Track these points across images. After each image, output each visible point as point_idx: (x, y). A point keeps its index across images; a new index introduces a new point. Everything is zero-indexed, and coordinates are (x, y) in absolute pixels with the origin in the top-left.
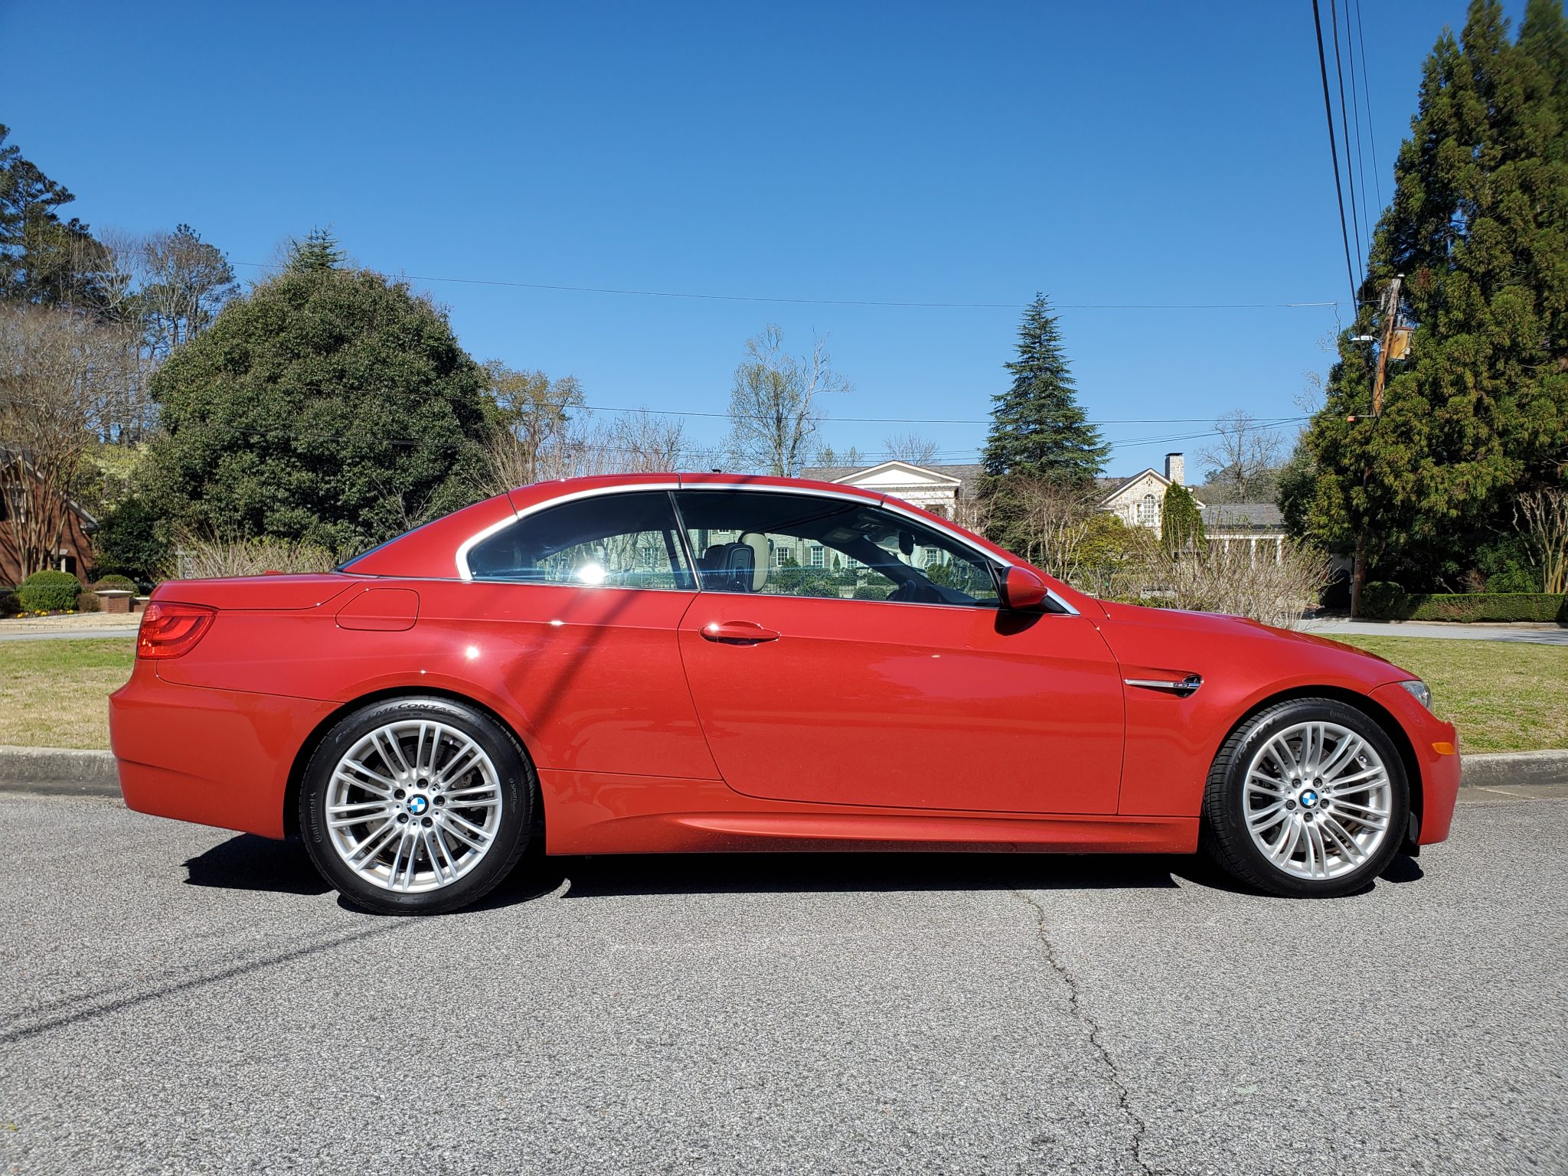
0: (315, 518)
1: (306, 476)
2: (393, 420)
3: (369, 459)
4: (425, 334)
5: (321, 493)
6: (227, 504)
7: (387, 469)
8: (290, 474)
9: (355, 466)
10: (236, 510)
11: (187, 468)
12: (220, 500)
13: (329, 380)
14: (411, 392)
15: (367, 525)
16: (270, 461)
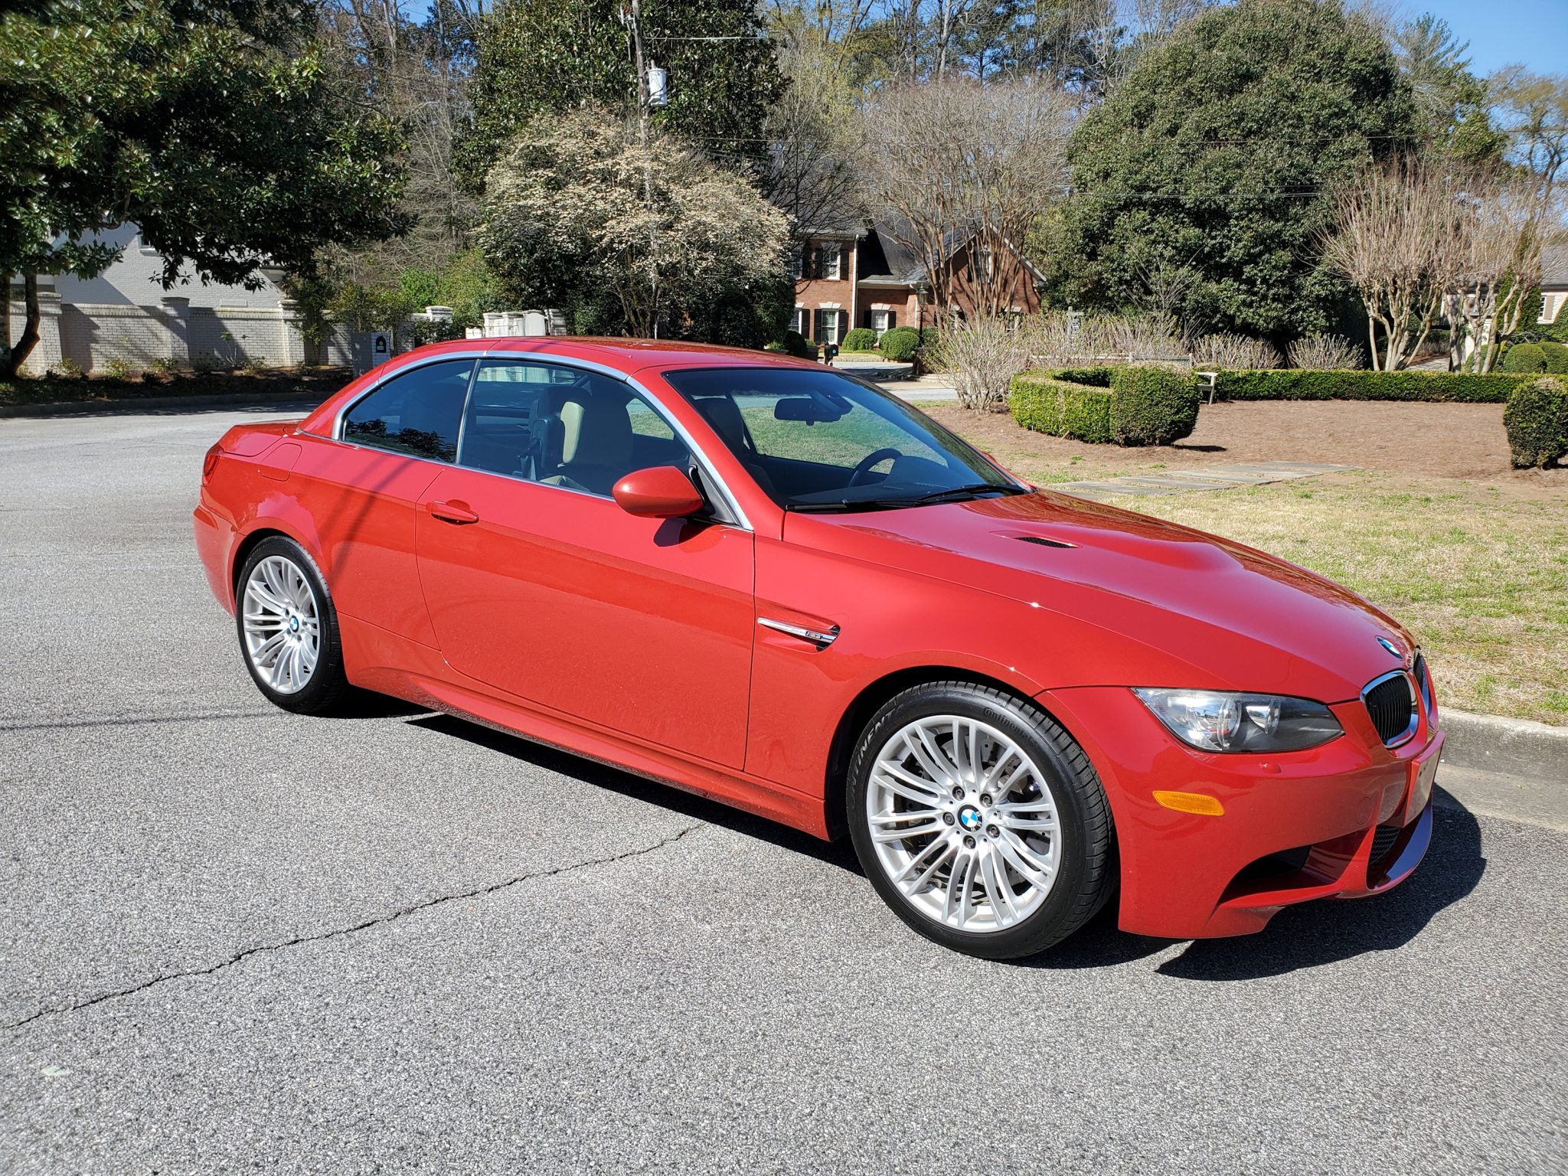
0: (1198, 276)
1: (1194, 232)
2: (1292, 165)
3: (1257, 211)
4: (1348, 57)
5: (1207, 249)
6: (1119, 265)
7: (1277, 221)
8: (1177, 231)
9: (1242, 219)
10: (1125, 270)
11: (1087, 230)
12: (1113, 261)
13: (1229, 126)
14: (1320, 127)
15: (1251, 282)
16: (1160, 219)
